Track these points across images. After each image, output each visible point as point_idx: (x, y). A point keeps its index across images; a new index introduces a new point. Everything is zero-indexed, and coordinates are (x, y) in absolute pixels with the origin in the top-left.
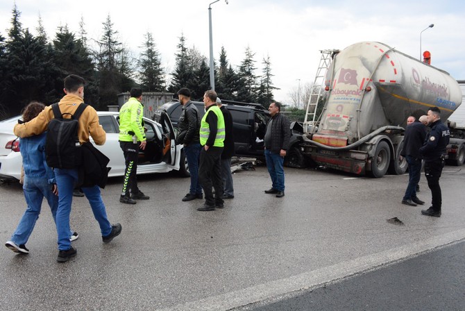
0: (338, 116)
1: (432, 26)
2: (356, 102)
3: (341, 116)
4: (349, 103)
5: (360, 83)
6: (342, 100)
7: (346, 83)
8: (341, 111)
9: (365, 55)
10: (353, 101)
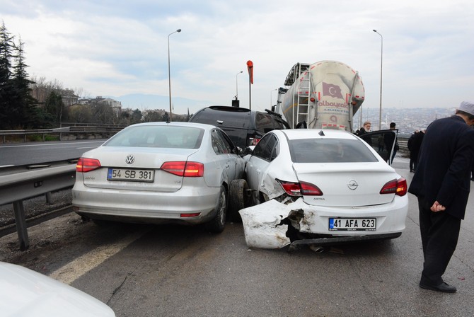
0: (335, 126)
1: (179, 31)
2: (345, 113)
3: (338, 126)
4: (340, 114)
5: (344, 97)
6: (334, 112)
7: (333, 96)
8: (336, 121)
9: (342, 74)
10: (343, 113)
